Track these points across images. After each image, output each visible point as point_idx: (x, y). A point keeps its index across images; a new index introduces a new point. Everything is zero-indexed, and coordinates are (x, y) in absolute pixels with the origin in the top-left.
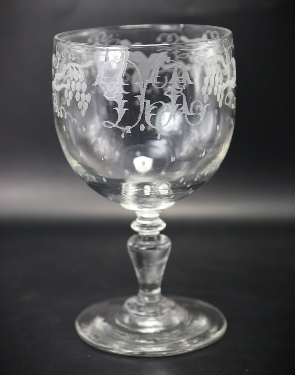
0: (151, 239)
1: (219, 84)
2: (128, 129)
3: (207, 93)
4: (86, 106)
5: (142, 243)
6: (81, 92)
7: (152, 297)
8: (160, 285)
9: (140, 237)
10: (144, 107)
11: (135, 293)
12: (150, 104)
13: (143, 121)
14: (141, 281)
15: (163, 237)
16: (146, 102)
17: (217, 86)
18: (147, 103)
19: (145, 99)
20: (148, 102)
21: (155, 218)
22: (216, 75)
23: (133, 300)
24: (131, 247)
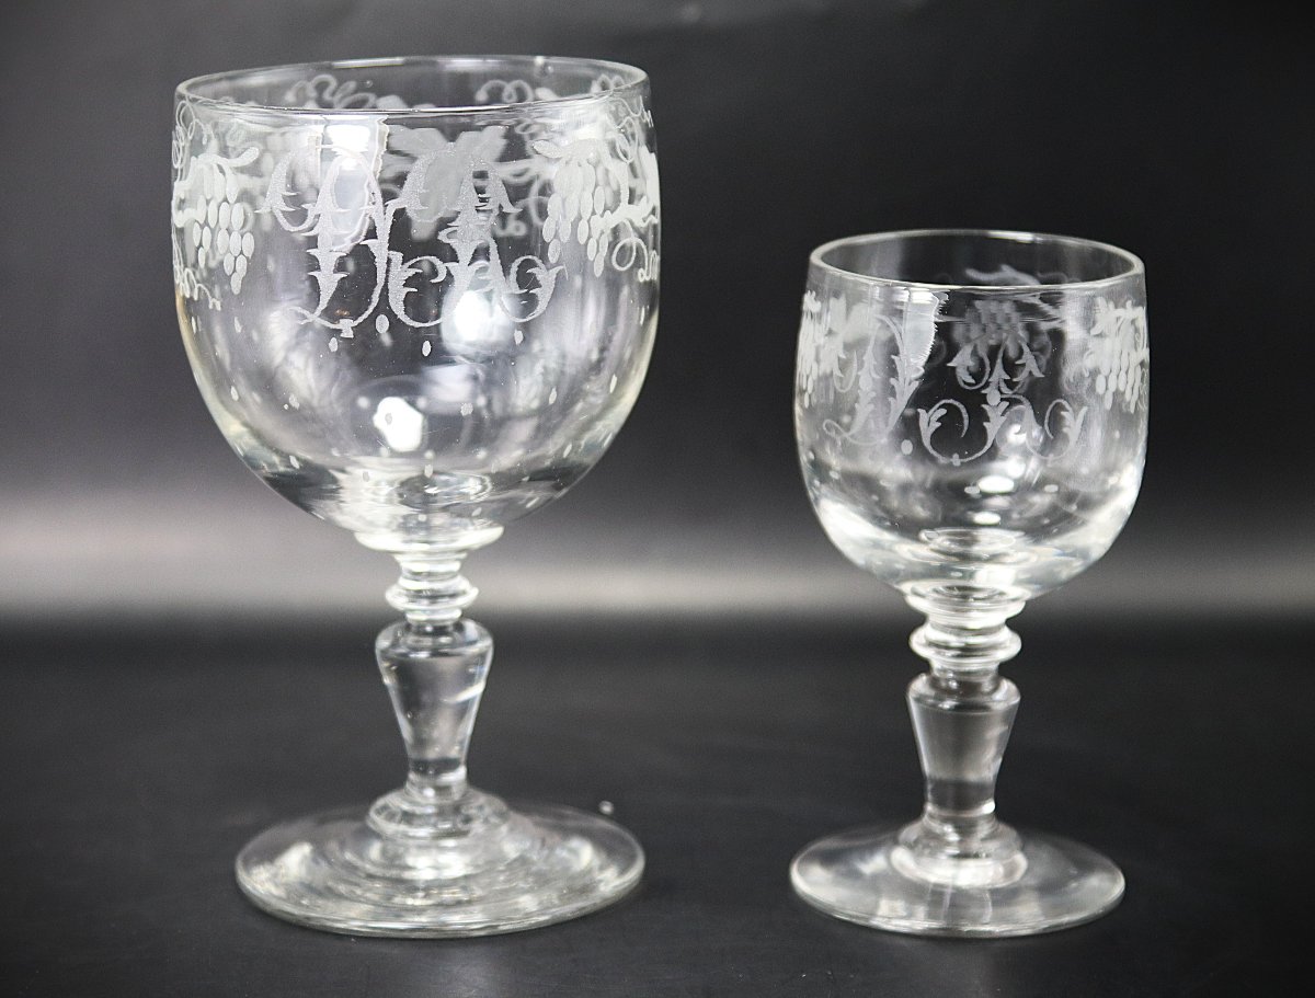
0: (440, 630)
1: (594, 213)
2: (347, 327)
3: (556, 236)
4: (242, 264)
5: (411, 639)
6: (229, 231)
7: (442, 790)
8: (463, 759)
9: (408, 627)
10: (388, 271)
11: (396, 782)
12: (403, 264)
13: (384, 307)
14: (412, 754)
15: (471, 628)
16: (391, 257)
17: (589, 221)
18: (394, 259)
19: (389, 249)
20: (397, 256)
21: (453, 575)
22: (596, 186)
23: (394, 800)
24: (384, 652)
